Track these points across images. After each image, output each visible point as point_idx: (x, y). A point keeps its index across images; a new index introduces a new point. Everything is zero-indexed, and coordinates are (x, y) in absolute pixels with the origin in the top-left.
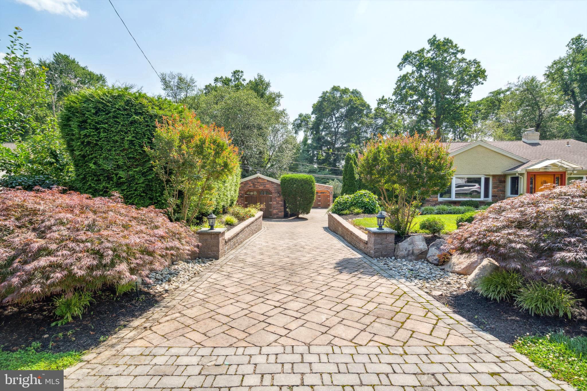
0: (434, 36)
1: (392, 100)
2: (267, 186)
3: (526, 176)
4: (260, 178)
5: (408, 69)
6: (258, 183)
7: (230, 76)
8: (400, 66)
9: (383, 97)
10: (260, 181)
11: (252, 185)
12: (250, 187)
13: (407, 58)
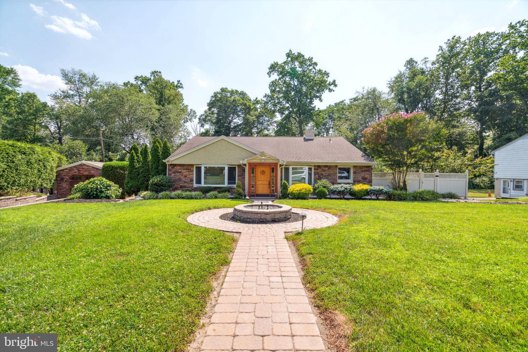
0: (290, 51)
1: (263, 101)
2: (92, 171)
3: (247, 165)
4: (84, 165)
5: (275, 76)
6: (83, 169)
7: (148, 75)
8: (269, 74)
9: (257, 98)
10: (85, 167)
11: (77, 171)
12: (75, 172)
13: (273, 68)
